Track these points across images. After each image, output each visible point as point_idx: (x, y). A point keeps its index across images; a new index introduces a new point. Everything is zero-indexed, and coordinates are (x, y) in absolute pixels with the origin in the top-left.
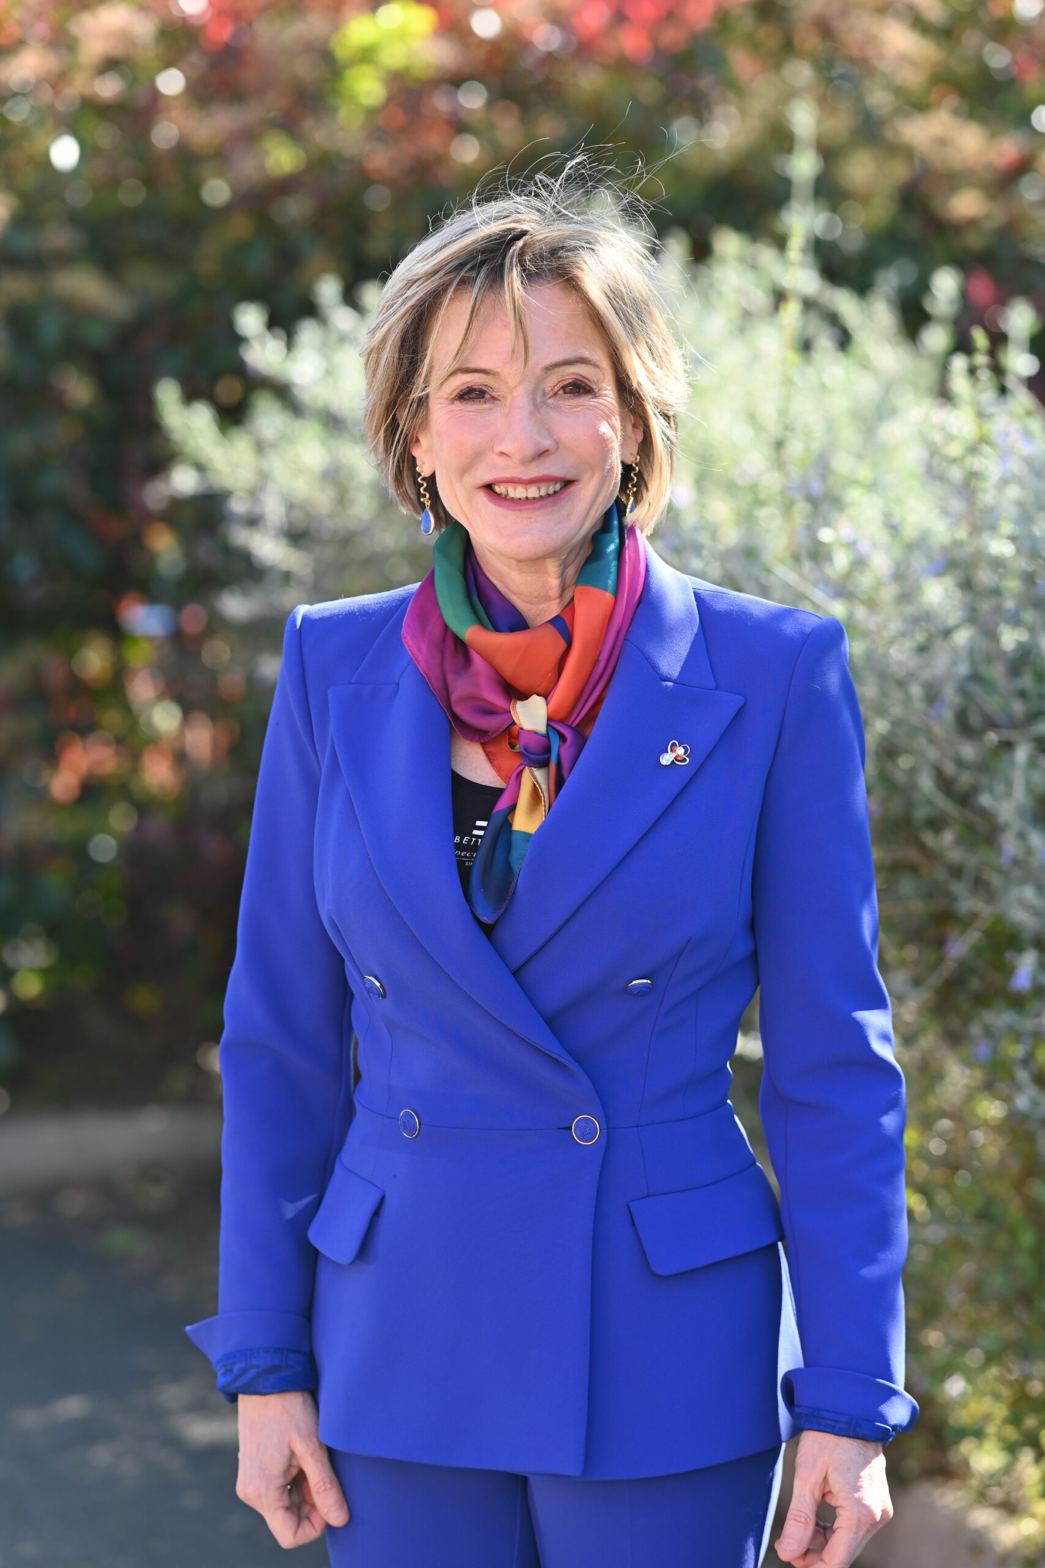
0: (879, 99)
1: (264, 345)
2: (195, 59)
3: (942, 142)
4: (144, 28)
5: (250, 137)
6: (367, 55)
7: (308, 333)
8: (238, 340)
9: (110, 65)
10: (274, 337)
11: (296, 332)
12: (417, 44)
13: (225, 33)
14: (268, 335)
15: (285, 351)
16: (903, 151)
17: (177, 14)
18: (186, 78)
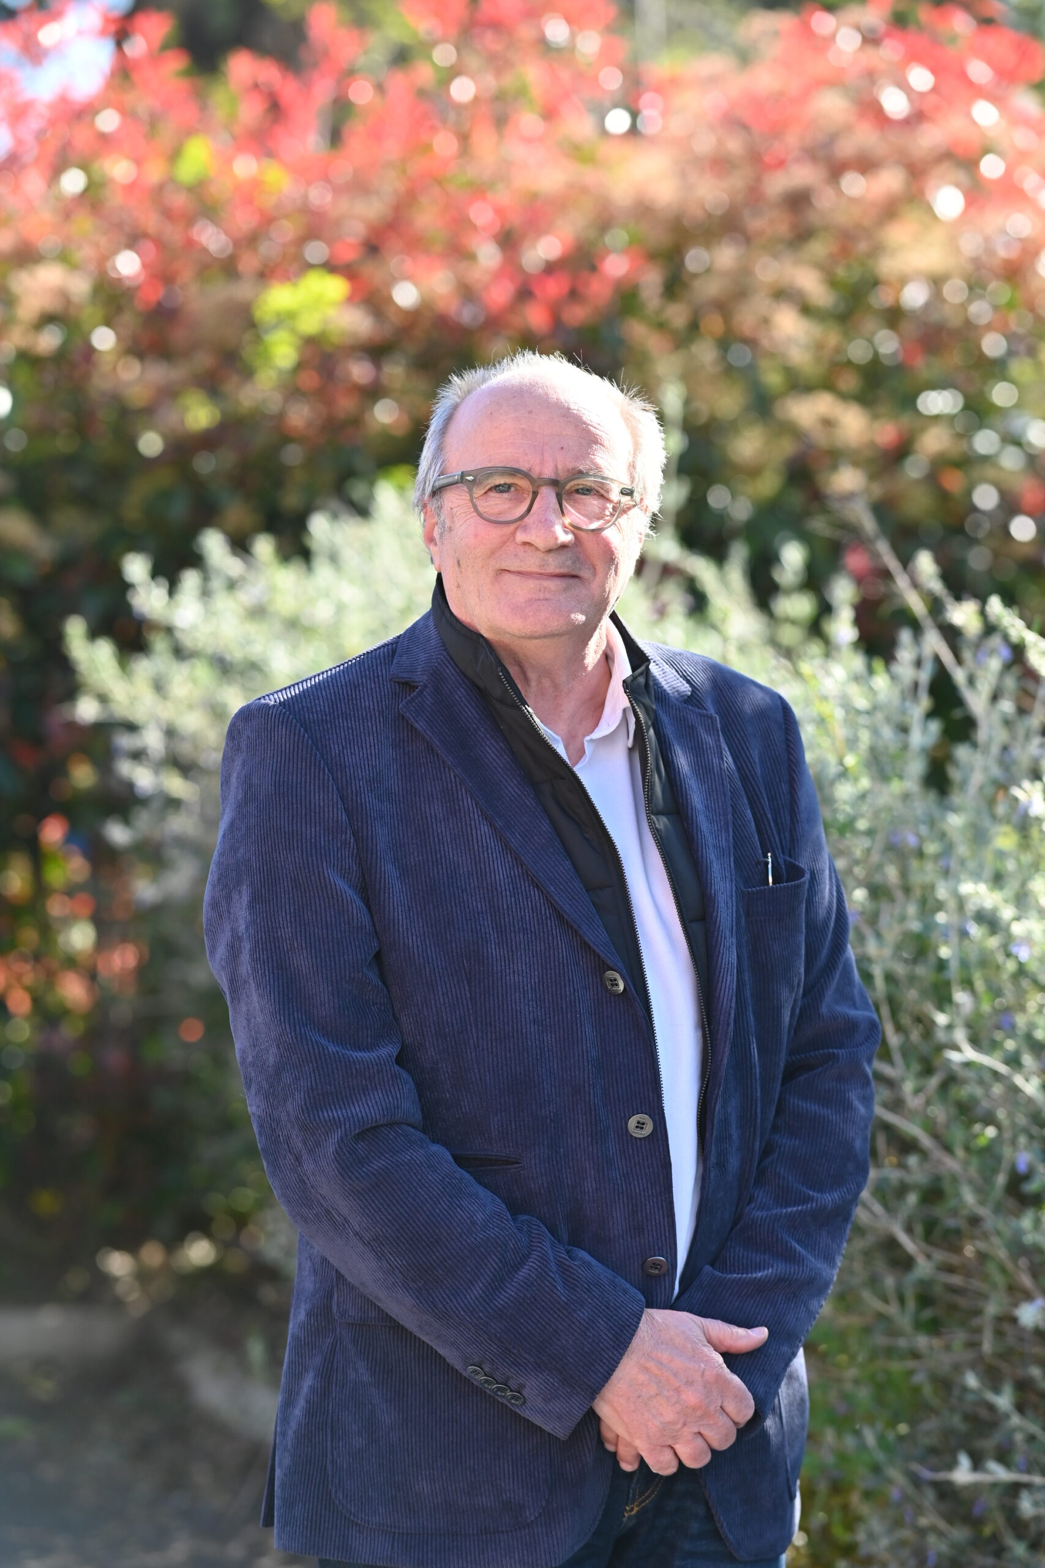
0: (773, 379)
1: (149, 593)
2: (128, 318)
3: (828, 423)
4: (80, 286)
5: (169, 394)
6: (286, 319)
7: (190, 579)
8: (126, 587)
9: (47, 319)
10: (158, 585)
11: (179, 580)
12: (332, 312)
13: (155, 295)
14: (153, 584)
15: (167, 597)
16: (791, 429)
17: (113, 275)
18: (117, 334)
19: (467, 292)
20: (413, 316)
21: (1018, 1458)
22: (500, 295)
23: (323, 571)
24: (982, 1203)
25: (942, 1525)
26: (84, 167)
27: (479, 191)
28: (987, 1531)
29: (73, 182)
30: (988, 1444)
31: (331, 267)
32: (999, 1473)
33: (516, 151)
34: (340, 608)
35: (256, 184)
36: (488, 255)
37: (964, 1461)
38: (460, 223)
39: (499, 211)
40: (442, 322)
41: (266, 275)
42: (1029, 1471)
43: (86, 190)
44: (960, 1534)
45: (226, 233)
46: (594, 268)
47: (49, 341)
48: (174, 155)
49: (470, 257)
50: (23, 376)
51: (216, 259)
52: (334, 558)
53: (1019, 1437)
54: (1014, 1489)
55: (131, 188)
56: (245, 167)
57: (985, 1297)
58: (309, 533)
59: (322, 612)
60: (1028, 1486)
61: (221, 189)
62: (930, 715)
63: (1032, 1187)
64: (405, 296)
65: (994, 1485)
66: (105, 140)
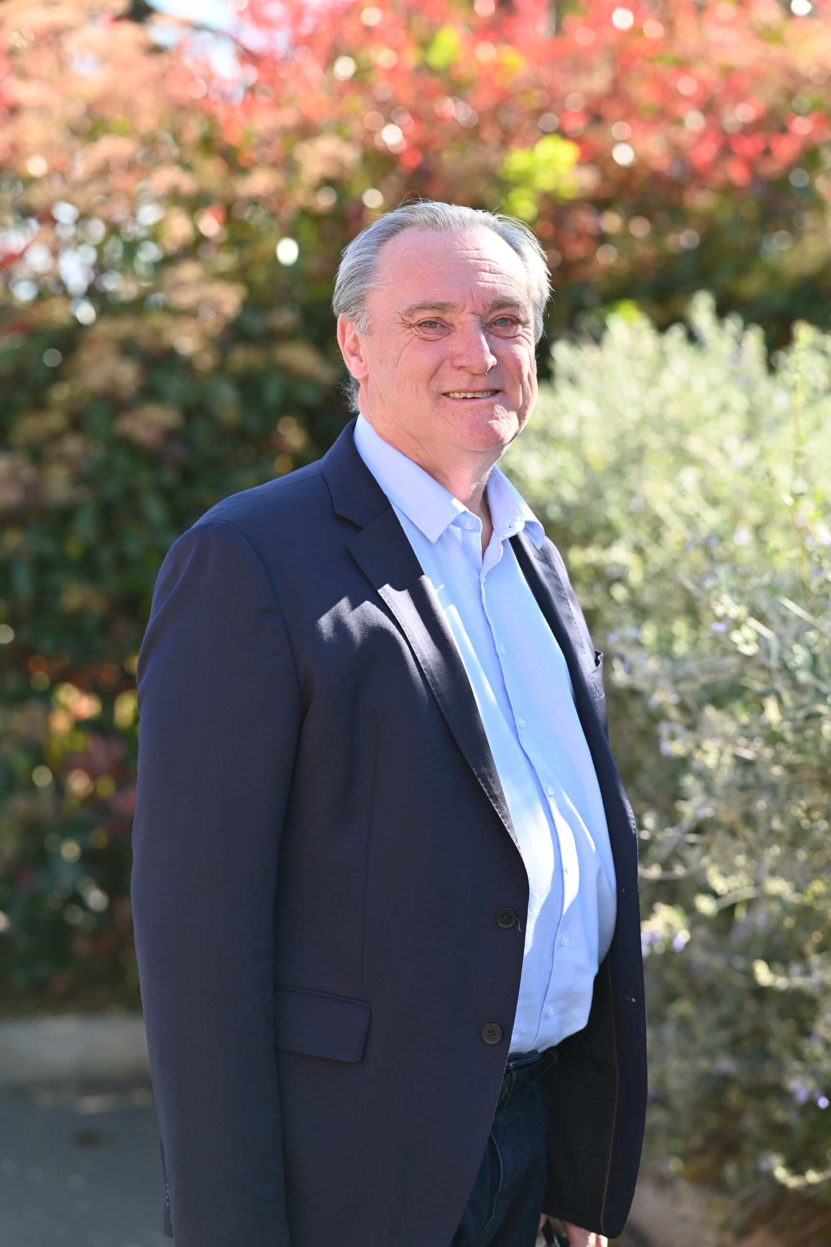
2: (392, 181)
4: (350, 155)
6: (524, 179)
9: (328, 182)
12: (564, 173)
13: (415, 160)
17: (380, 145)
18: (384, 195)
19: (677, 151)
20: (630, 172)
22: (706, 153)
23: (566, 393)
26: (352, 55)
27: (683, 66)
29: (344, 68)
31: (562, 133)
33: (715, 34)
34: (581, 422)
35: (498, 66)
36: (694, 121)
38: (669, 94)
39: (702, 85)
40: (656, 177)
41: (507, 140)
43: (356, 74)
45: (473, 108)
46: (784, 130)
47: (325, 201)
48: (425, 45)
49: (680, 122)
50: (306, 229)
51: (464, 129)
52: (573, 381)
55: (392, 72)
56: (486, 52)
58: (552, 359)
59: (567, 426)
61: (467, 72)
64: (623, 156)
66: (369, 31)
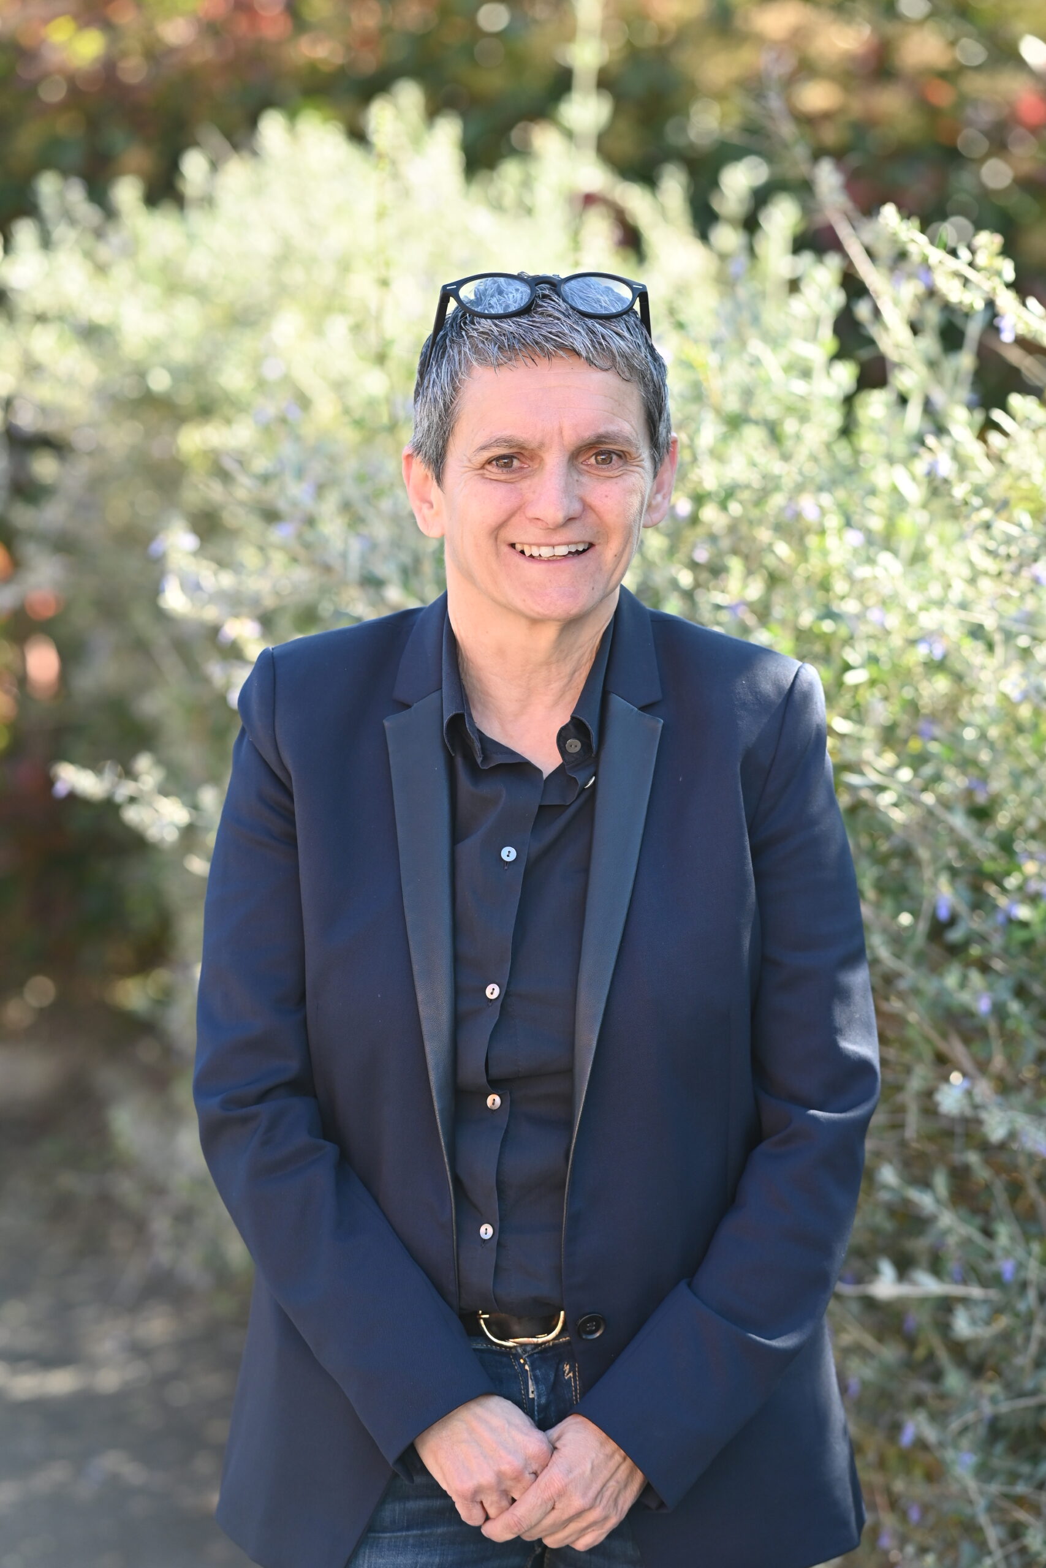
21: (952, 1266)
24: (898, 956)
25: (869, 1341)
28: (920, 1353)
30: (920, 1245)
32: (927, 1285)
37: (887, 1270)
42: (964, 1282)
44: (891, 1353)
53: (952, 1241)
54: (946, 1306)
57: (908, 1070)
60: (965, 1301)
62: (840, 355)
63: (955, 935)
65: (923, 1300)
